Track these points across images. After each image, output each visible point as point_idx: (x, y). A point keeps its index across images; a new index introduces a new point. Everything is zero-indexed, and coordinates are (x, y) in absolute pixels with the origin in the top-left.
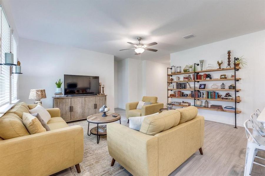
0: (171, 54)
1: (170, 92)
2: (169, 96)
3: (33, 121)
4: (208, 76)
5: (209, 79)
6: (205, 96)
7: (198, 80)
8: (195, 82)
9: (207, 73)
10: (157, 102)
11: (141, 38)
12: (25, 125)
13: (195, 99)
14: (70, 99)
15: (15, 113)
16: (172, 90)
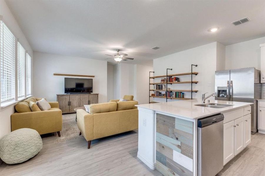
0: (154, 60)
1: (152, 92)
2: (151, 95)
3: (33, 105)
4: (177, 79)
5: (177, 81)
6: (174, 95)
7: (171, 83)
8: (167, 84)
9: (176, 77)
10: (133, 100)
11: (119, 50)
12: (30, 107)
13: (167, 98)
14: (68, 96)
15: (26, 101)
16: (154, 91)
